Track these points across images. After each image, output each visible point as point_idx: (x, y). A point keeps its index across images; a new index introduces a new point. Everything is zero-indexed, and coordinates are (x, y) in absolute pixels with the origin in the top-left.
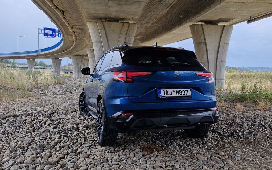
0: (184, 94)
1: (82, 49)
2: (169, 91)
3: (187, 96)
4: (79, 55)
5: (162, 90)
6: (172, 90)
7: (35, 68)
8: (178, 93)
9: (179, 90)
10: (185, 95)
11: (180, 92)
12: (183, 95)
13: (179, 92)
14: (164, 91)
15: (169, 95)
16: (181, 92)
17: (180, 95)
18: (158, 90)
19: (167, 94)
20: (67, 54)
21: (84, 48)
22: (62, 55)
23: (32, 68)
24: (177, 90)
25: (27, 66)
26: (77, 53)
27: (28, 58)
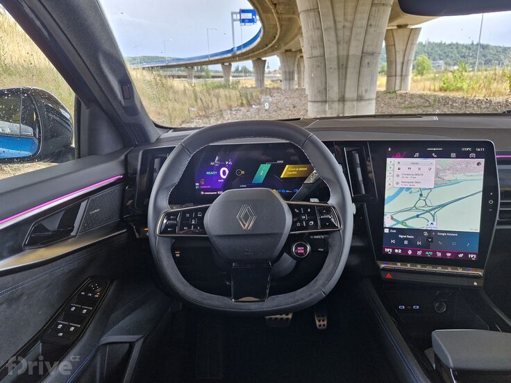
1: (293, 39)
4: (290, 51)
7: (233, 77)
20: (273, 51)
21: (296, 36)
22: (266, 54)
23: (229, 77)
25: (222, 74)
26: (287, 47)
27: (222, 62)
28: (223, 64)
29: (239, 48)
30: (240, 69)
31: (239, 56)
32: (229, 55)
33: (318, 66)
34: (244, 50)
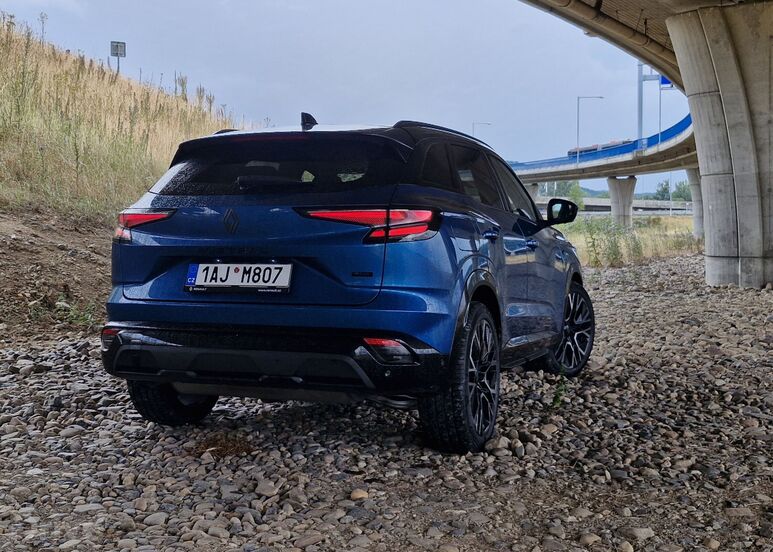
0: (266, 279)
2: (222, 268)
3: (274, 288)
5: (202, 267)
6: (233, 266)
8: (246, 277)
9: (254, 266)
10: (270, 284)
11: (255, 274)
12: (261, 283)
13: (252, 274)
14: (207, 269)
15: (219, 283)
16: (258, 274)
17: (251, 283)
18: (191, 266)
19: (212, 279)
24: (248, 266)
27: (610, 172)
28: (612, 177)
29: (653, 141)
30: (673, 189)
31: (652, 158)
32: (628, 157)
33: (720, 191)
34: (663, 146)
